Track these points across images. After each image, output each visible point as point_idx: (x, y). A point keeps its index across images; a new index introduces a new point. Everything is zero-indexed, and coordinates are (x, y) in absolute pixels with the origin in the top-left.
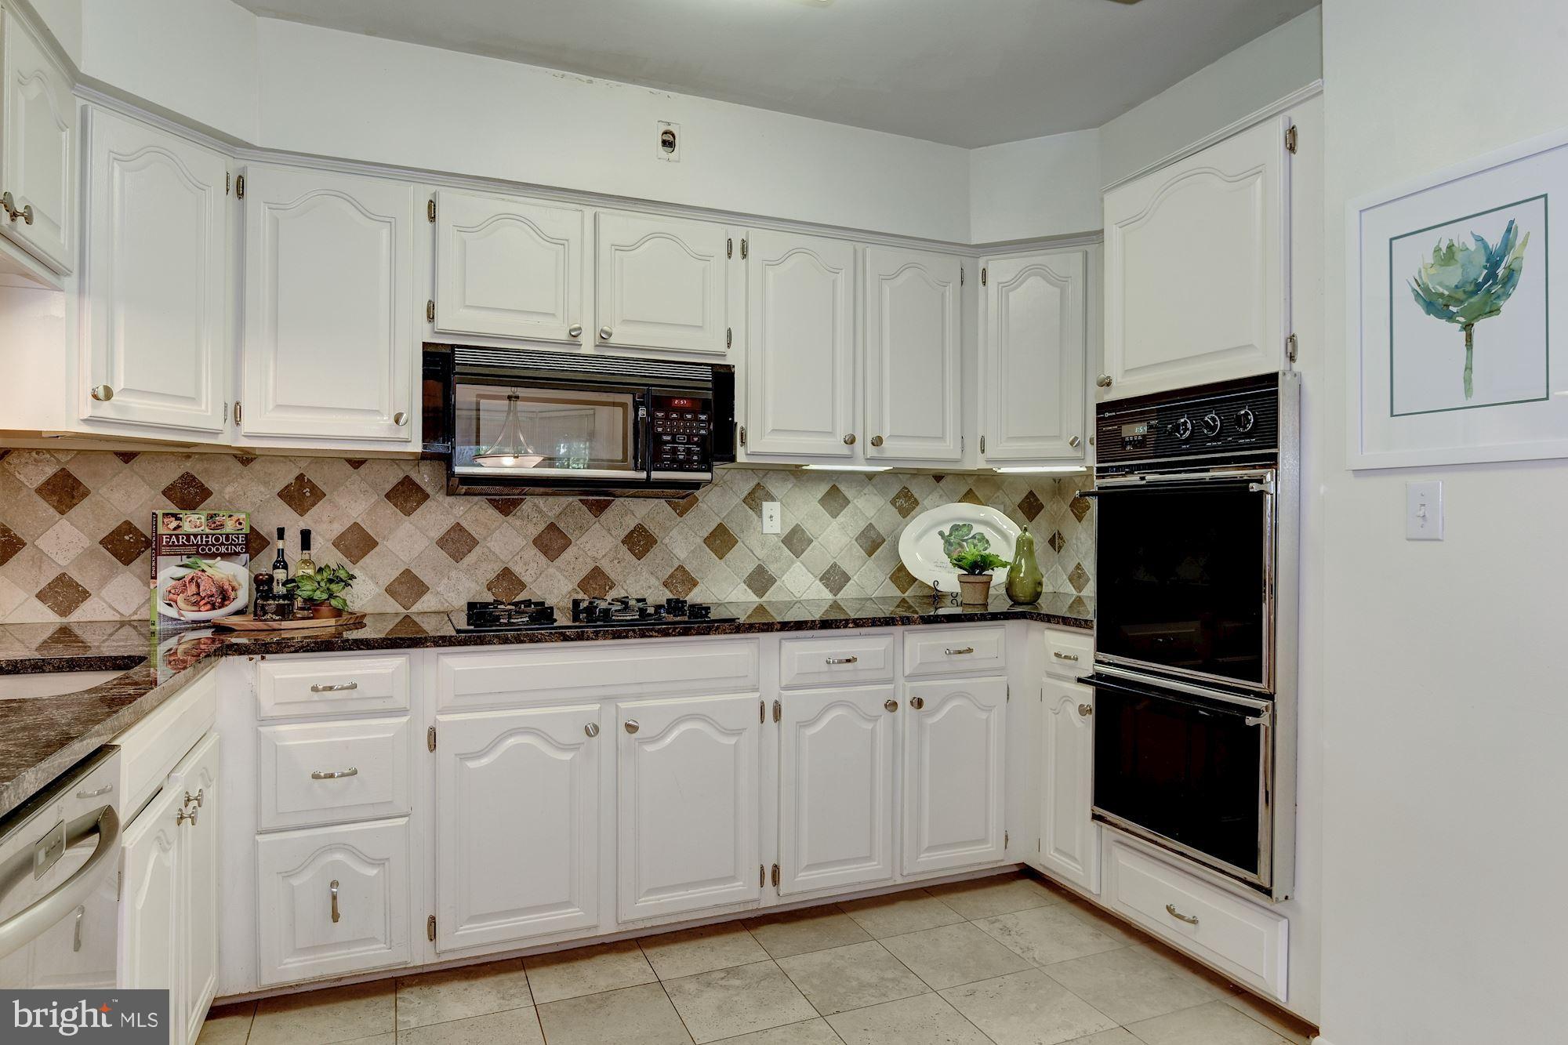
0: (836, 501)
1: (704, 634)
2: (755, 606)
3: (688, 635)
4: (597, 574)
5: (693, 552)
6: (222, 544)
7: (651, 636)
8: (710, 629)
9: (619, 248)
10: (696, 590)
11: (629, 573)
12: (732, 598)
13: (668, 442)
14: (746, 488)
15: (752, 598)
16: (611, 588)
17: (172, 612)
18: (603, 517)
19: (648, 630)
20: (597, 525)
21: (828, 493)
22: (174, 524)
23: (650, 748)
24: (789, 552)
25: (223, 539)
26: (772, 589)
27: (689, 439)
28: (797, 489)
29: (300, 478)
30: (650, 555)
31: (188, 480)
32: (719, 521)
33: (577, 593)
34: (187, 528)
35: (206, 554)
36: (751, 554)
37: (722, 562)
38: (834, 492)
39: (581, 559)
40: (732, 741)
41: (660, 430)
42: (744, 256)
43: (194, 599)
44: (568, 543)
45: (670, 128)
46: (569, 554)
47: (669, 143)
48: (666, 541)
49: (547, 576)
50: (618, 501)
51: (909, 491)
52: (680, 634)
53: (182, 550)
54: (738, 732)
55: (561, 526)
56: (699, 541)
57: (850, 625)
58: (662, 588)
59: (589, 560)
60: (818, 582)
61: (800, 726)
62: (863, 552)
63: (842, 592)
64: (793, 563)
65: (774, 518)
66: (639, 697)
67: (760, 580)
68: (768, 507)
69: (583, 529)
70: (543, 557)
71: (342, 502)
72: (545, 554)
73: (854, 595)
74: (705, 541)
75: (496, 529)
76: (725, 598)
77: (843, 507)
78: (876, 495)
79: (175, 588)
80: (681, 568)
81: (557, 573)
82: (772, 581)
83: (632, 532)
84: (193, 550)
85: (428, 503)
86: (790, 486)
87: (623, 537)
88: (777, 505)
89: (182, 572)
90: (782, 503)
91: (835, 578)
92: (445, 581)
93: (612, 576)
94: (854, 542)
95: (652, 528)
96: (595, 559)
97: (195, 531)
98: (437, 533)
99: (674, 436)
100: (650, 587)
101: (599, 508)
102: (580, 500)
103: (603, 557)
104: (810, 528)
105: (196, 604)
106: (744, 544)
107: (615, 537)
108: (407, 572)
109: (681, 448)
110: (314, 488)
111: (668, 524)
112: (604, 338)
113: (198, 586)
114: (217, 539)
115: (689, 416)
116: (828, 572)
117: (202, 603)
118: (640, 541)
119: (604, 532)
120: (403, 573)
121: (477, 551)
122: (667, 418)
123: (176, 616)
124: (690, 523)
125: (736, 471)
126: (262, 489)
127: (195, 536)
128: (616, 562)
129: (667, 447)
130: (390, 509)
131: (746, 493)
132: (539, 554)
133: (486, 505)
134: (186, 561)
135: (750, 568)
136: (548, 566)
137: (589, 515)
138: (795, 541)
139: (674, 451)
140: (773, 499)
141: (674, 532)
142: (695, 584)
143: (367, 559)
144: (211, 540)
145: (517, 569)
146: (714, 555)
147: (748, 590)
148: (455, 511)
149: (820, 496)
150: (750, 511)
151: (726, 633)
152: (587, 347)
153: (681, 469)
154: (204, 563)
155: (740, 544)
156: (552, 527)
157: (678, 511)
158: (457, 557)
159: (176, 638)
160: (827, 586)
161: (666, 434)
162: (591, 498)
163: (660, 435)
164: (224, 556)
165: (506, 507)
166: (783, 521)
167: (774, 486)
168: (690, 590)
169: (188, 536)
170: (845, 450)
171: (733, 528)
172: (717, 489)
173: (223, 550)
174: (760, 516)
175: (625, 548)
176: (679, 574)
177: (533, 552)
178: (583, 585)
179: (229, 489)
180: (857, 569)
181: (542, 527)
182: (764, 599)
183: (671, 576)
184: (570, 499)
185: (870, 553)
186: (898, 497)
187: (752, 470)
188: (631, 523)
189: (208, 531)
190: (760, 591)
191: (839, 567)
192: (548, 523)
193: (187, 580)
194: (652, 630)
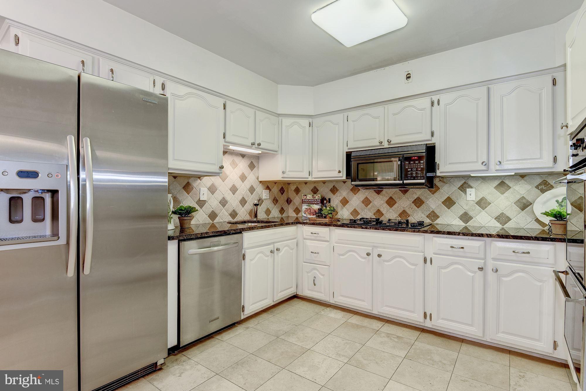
0: (503, 187)
1: (402, 231)
2: (463, 227)
3: (397, 231)
4: (404, 212)
5: (438, 206)
6: (315, 201)
7: (386, 230)
8: (405, 230)
9: (394, 115)
10: (439, 219)
11: (414, 213)
12: (453, 223)
13: (410, 171)
14: (460, 184)
15: (462, 224)
16: (408, 217)
17: (305, 215)
18: (406, 195)
19: (385, 228)
20: (404, 197)
21: (499, 184)
22: (305, 197)
23: (386, 263)
24: (480, 208)
25: (315, 200)
26: (471, 221)
27: (417, 169)
28: (483, 183)
29: (334, 186)
30: (422, 207)
31: (315, 187)
32: (448, 196)
33: (398, 217)
34: (308, 198)
35: (312, 204)
36: (462, 208)
37: (449, 210)
38: (502, 184)
39: (399, 207)
40: (413, 267)
41: (407, 167)
42: (439, 104)
43: (310, 213)
44: (396, 202)
45: (409, 73)
46: (396, 206)
47: (408, 77)
48: (428, 202)
49: (389, 212)
50: (411, 190)
51: (547, 182)
52: (395, 231)
53: (307, 202)
54: (415, 265)
55: (393, 197)
56: (440, 203)
57: (461, 235)
58: (426, 218)
59: (402, 208)
60: (494, 220)
61: (440, 268)
62: (518, 208)
63: (506, 225)
64: (481, 211)
65: (472, 195)
66: (384, 248)
67: (466, 217)
68: (468, 190)
69: (400, 198)
70: (388, 207)
71: (342, 192)
72: (389, 205)
73: (513, 226)
74: (443, 203)
75: (376, 198)
76: (451, 223)
77: (507, 190)
78: (526, 184)
79: (305, 210)
80: (433, 212)
81: (393, 211)
82: (471, 218)
83: (416, 199)
84: (309, 203)
85: (360, 191)
86: (479, 182)
87: (412, 201)
88: (473, 190)
89: (307, 207)
90: (475, 189)
91: (503, 218)
92: (363, 212)
93: (409, 213)
94: (513, 204)
95: (422, 198)
96: (404, 208)
97: (309, 198)
98: (362, 199)
99: (412, 169)
100: (422, 217)
101: (405, 192)
102: (399, 190)
103: (406, 207)
104: (489, 198)
105: (310, 214)
106: (458, 203)
107: (410, 201)
108: (355, 209)
109: (414, 172)
110: (336, 188)
111: (428, 197)
112: (389, 142)
113: (310, 210)
114: (314, 200)
115: (417, 162)
116: (499, 216)
117: (311, 214)
118: (418, 203)
119: (407, 199)
120: (354, 209)
121: (371, 204)
122: (409, 163)
123: (306, 216)
124: (436, 196)
125: (455, 178)
126: (327, 189)
127: (310, 200)
128: (410, 209)
129: (409, 173)
130: (351, 193)
131: (459, 186)
132: (387, 205)
133: (374, 192)
134: (308, 205)
135: (461, 212)
136: (390, 209)
137: (402, 194)
138: (482, 203)
139: (412, 174)
140: (472, 187)
141: (430, 200)
142: (438, 217)
143: (346, 206)
144: (313, 200)
145: (382, 210)
146: (446, 207)
147: (460, 220)
148: (366, 194)
149: (495, 185)
150: (461, 192)
151: (410, 232)
152: (386, 145)
153: (414, 179)
154: (311, 205)
155: (457, 204)
156: (391, 198)
157: (432, 193)
158: (367, 205)
159: (306, 221)
160: (498, 222)
161: (409, 169)
162: (402, 189)
163: (407, 169)
164: (315, 204)
165: (378, 193)
166: (476, 196)
167: (471, 183)
168: (437, 219)
169: (308, 200)
170: (484, 168)
171: (454, 198)
172: (447, 184)
173: (315, 203)
174: (466, 194)
175: (413, 205)
176: (432, 214)
177: (386, 205)
178: (400, 215)
179: (321, 189)
180: (515, 215)
181: (388, 198)
182: (467, 224)
183: (429, 214)
184: (396, 189)
185: (523, 209)
186: (540, 184)
187: (462, 177)
188: (416, 197)
189: (312, 198)
190: (466, 221)
191: (505, 214)
192: (390, 197)
193: (308, 209)
194: (386, 228)
